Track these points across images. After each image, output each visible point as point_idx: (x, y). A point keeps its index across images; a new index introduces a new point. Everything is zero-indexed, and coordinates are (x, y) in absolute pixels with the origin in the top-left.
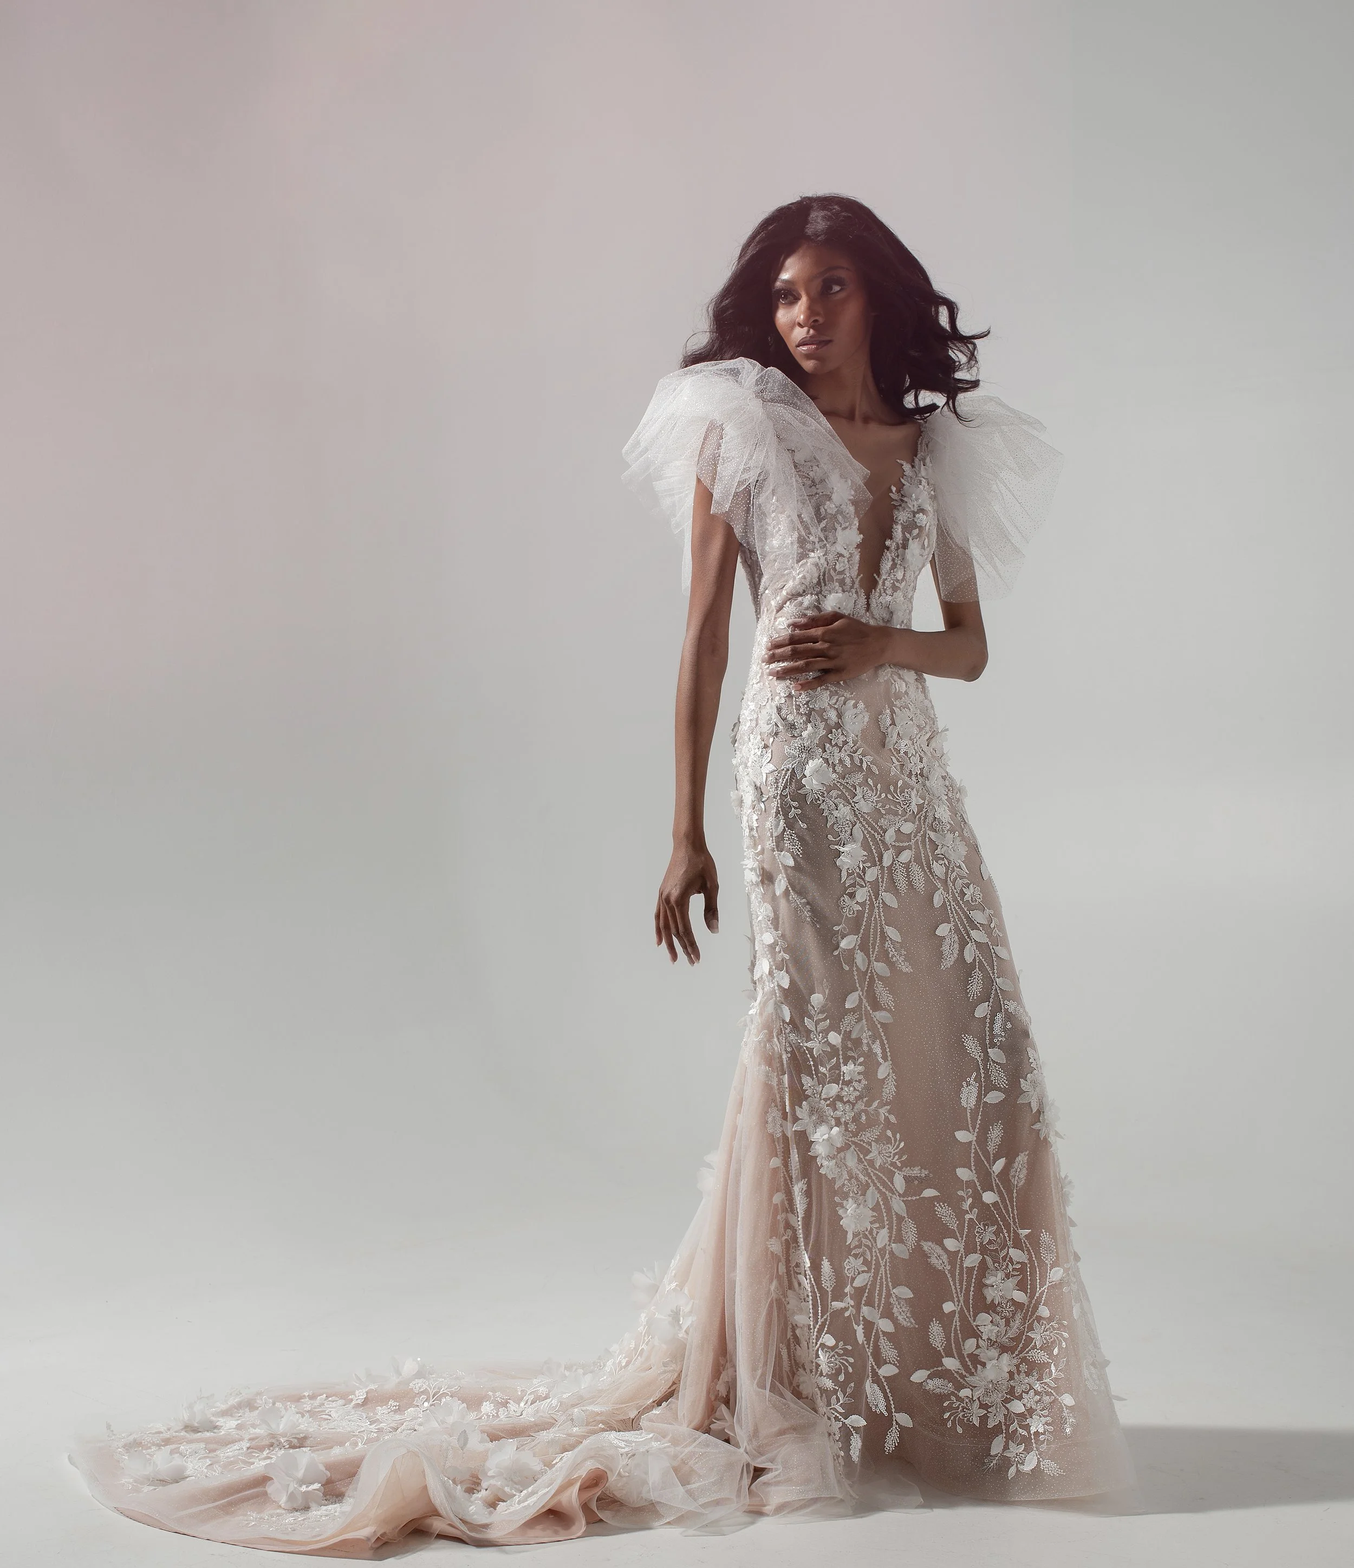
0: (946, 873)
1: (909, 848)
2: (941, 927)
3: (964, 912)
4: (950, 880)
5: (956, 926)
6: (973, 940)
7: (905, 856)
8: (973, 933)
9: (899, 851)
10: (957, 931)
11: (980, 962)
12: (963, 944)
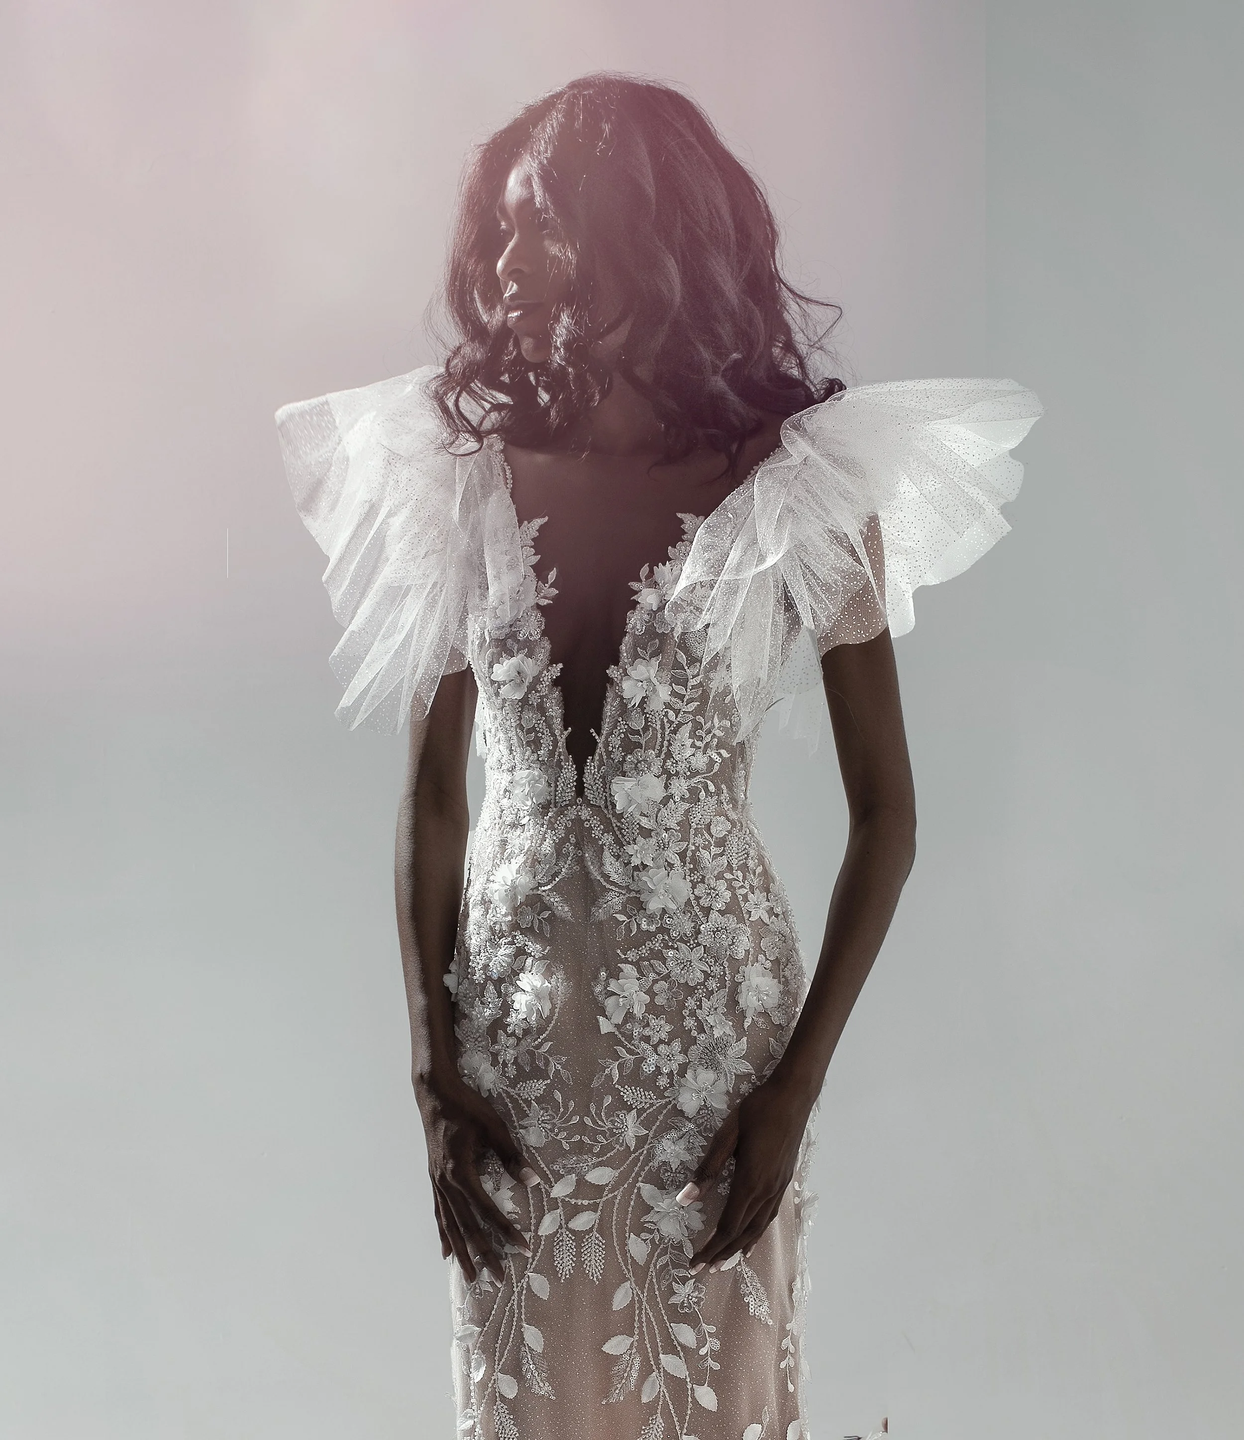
0: (650, 1255)
1: (594, 1208)
2: (614, 1341)
3: (661, 1322)
4: (655, 1266)
5: (641, 1340)
6: (662, 1370)
7: (583, 1221)
8: (666, 1360)
9: (573, 1211)
10: (641, 1349)
11: (665, 1403)
12: (646, 1372)
